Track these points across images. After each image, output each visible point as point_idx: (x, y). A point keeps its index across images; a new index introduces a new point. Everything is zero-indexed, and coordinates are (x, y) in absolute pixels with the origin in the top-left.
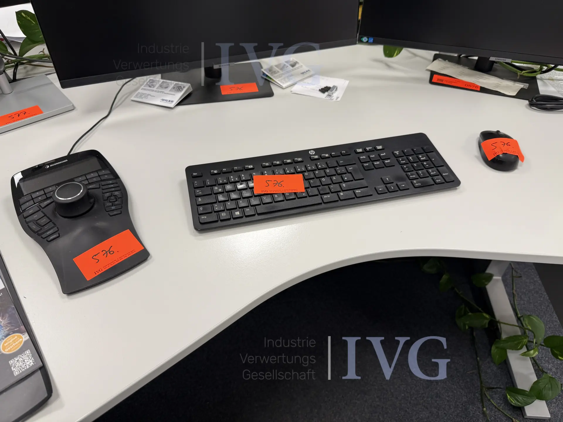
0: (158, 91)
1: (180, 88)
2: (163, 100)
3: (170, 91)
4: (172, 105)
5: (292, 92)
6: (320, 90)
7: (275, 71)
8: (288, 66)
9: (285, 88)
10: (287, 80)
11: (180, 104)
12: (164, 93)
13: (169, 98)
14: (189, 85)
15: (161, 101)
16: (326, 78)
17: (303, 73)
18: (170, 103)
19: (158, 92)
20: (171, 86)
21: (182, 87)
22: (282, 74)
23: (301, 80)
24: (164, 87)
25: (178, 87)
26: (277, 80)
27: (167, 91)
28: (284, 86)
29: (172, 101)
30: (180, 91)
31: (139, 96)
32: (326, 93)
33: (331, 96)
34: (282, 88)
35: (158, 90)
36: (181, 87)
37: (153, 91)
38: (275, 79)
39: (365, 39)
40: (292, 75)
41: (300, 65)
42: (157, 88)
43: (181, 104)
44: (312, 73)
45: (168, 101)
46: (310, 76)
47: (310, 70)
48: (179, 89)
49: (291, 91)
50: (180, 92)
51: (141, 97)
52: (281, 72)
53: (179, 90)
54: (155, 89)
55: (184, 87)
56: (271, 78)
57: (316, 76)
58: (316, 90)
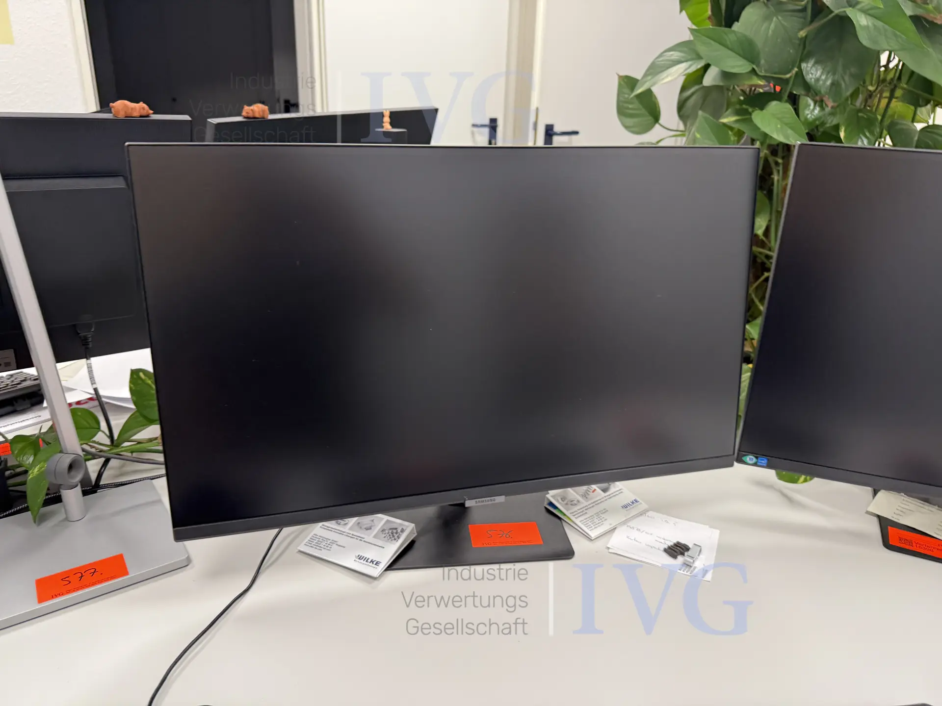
0: (353, 535)
1: (395, 531)
2: (360, 558)
3: (375, 537)
4: (375, 572)
5: (610, 551)
6: (665, 550)
7: (573, 501)
8: (595, 490)
9: (594, 539)
10: (597, 521)
11: (391, 567)
12: (363, 540)
13: (371, 554)
14: (413, 525)
15: (355, 560)
16: (673, 520)
17: (625, 507)
18: (374, 565)
19: (352, 537)
20: (379, 526)
21: (399, 531)
22: (587, 508)
23: (624, 523)
24: (365, 526)
25: (390, 529)
26: (577, 521)
27: (369, 537)
28: (593, 534)
29: (377, 563)
30: (395, 539)
31: (315, 541)
32: (680, 559)
33: (691, 566)
34: (589, 538)
35: (351, 532)
36: (396, 529)
37: (341, 533)
38: (573, 519)
39: (749, 458)
40: (605, 511)
41: (618, 489)
42: (351, 529)
43: (395, 567)
44: (643, 506)
45: (369, 561)
46: (641, 514)
47: (638, 500)
48: (392, 533)
49: (609, 548)
50: (394, 541)
51: (318, 546)
52: (584, 503)
53: (393, 536)
54: (346, 529)
55: (403, 531)
56: (565, 515)
57: (650, 513)
58: (657, 547)
